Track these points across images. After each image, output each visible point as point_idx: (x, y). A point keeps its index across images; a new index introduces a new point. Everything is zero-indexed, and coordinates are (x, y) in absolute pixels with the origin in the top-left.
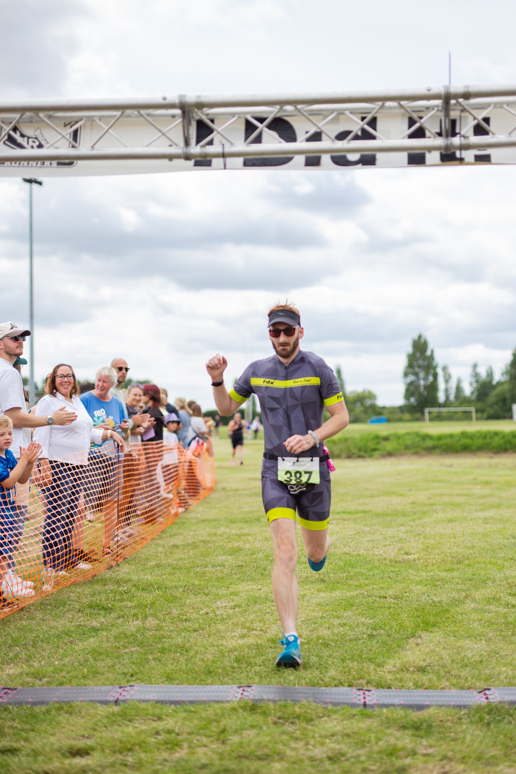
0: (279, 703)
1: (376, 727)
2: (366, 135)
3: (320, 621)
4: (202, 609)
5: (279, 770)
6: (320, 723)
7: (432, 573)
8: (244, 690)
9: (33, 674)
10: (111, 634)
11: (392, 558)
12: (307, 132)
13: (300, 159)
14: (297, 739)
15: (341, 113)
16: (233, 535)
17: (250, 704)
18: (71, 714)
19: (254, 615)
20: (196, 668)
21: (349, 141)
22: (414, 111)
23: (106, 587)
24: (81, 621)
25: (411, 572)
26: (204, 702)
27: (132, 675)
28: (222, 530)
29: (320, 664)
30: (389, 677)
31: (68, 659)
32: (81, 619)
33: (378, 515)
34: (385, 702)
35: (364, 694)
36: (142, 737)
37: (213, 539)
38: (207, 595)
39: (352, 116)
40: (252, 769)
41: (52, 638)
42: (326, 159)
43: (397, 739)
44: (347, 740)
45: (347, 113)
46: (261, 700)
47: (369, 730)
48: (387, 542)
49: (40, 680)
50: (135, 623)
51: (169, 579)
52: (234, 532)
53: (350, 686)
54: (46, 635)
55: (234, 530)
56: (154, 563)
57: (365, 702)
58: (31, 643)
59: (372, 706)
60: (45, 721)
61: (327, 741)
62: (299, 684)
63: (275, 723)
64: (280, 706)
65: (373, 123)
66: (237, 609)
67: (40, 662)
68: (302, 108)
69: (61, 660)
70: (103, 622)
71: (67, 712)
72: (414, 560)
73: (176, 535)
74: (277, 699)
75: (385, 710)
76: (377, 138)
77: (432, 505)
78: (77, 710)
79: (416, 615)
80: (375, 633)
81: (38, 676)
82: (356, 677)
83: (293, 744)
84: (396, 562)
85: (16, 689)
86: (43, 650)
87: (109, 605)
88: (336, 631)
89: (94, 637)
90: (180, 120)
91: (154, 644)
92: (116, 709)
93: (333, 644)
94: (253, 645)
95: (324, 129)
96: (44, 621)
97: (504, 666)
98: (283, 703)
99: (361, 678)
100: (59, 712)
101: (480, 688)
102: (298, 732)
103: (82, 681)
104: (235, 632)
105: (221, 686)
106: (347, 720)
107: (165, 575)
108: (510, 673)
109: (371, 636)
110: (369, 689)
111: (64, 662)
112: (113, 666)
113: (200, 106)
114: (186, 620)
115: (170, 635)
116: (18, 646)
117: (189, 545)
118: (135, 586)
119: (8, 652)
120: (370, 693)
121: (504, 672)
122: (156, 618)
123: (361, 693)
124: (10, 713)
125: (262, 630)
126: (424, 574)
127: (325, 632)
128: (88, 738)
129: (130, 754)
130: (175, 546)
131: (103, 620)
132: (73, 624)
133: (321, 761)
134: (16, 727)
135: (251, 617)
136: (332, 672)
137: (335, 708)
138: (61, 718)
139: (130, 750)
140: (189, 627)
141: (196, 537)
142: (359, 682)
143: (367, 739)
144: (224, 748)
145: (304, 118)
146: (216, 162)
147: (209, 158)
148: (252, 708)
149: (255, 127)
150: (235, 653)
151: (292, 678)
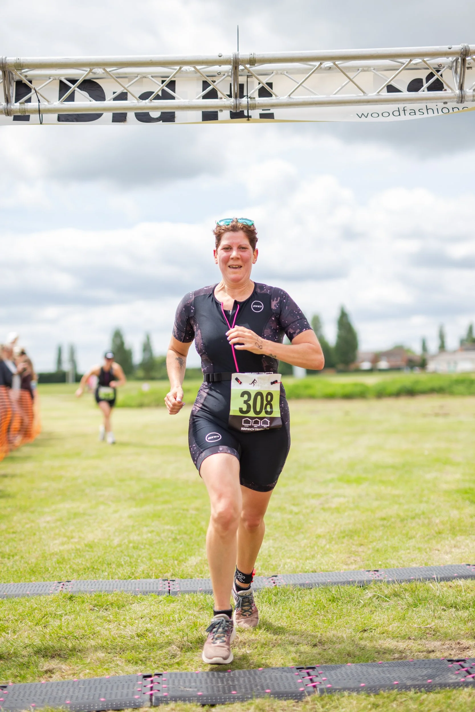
0: (95, 593)
1: (179, 609)
2: (166, 96)
3: (131, 529)
5: (94, 646)
6: (130, 609)
8: (63, 585)
12: (114, 92)
13: (108, 116)
14: (110, 621)
15: (144, 76)
17: (69, 595)
20: (21, 570)
21: (151, 100)
22: (208, 76)
26: (28, 595)
29: (131, 562)
30: (190, 570)
34: (187, 589)
35: (169, 583)
38: (33, 512)
39: (154, 80)
40: (70, 645)
42: (131, 115)
43: (197, 618)
44: (154, 622)
45: (149, 76)
46: (78, 592)
47: (174, 612)
53: (156, 578)
55: (56, 463)
57: (169, 590)
59: (175, 593)
62: (112, 578)
63: (91, 610)
64: (95, 596)
65: (172, 85)
66: (59, 523)
68: (110, 71)
74: (92, 590)
75: (187, 596)
76: (176, 99)
80: (178, 537)
82: (162, 571)
83: (107, 626)
88: (145, 536)
93: (142, 547)
94: (73, 550)
95: (130, 89)
97: (289, 558)
98: (97, 594)
99: (166, 572)
101: (268, 576)
102: (111, 616)
104: (56, 540)
106: (154, 605)
108: (294, 563)
109: (175, 540)
110: (174, 579)
113: (20, 66)
120: (174, 583)
121: (289, 563)
123: (166, 582)
125: (80, 537)
127: (134, 537)
133: (132, 638)
135: (72, 528)
136: (142, 568)
137: (143, 596)
140: (15, 537)
142: (165, 575)
143: (171, 619)
144: (45, 630)
145: (113, 80)
146: (34, 117)
147: (27, 114)
148: (71, 598)
149: (68, 88)
150: (56, 556)
151: (106, 574)
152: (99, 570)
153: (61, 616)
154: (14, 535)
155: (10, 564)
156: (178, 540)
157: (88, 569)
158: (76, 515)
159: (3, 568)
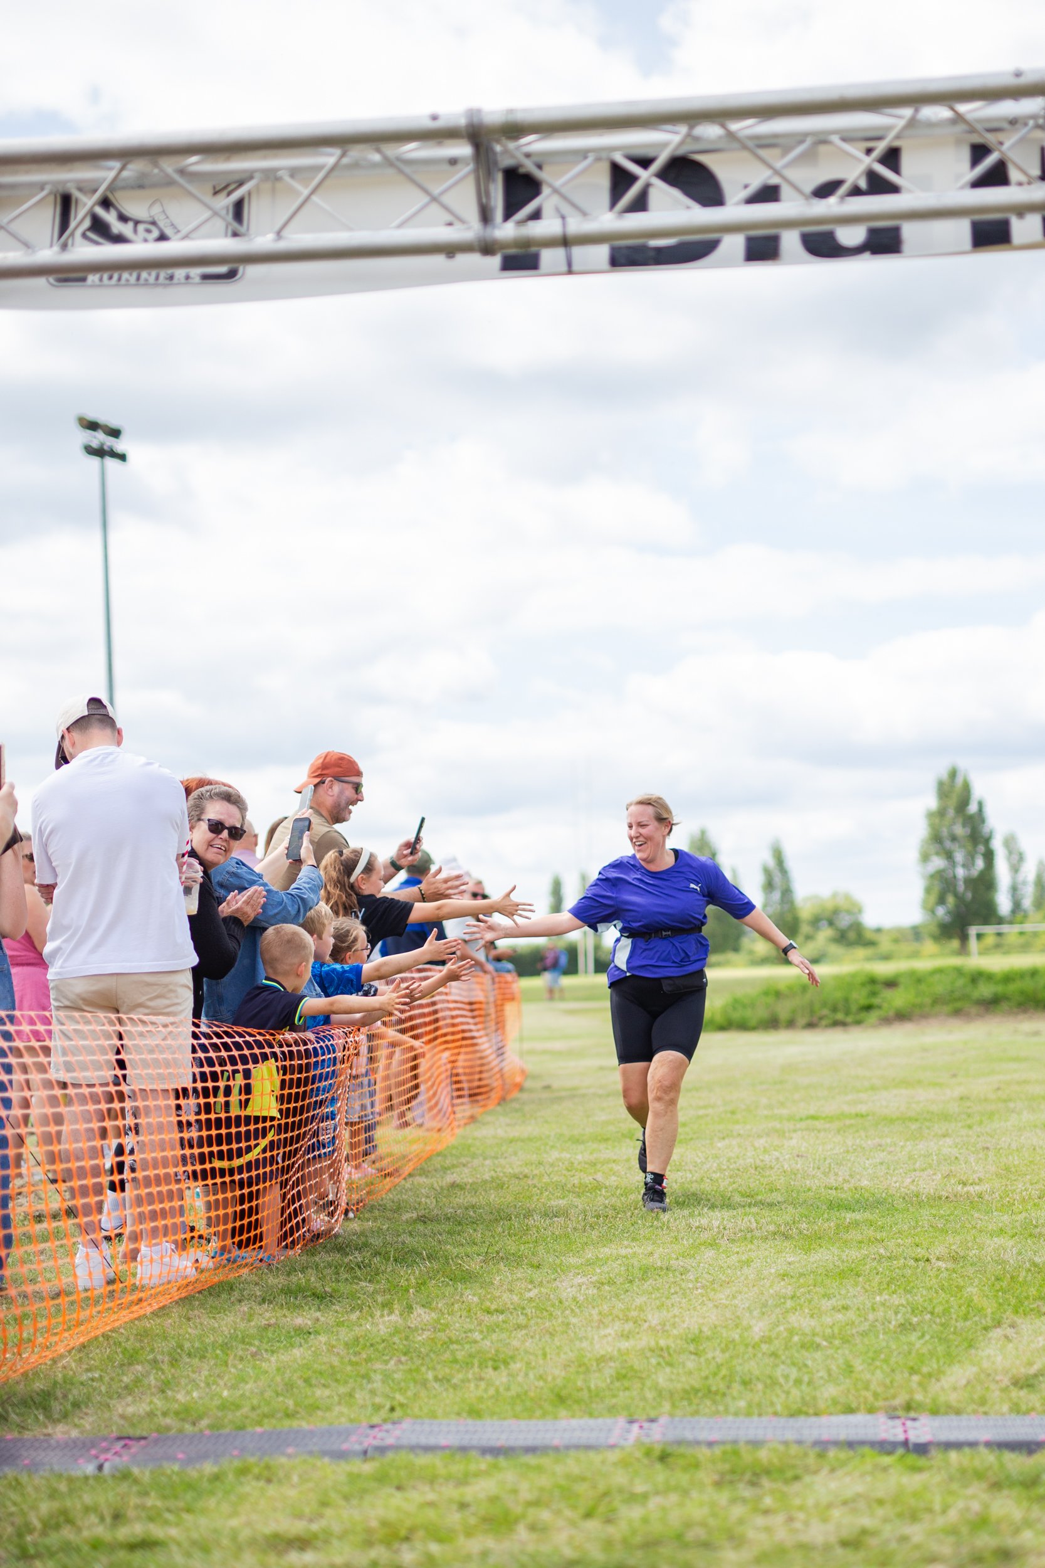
0: (722, 1448)
1: (939, 1486)
2: (878, 185)
3: (789, 1304)
4: (530, 1290)
6: (814, 1482)
7: (1024, 1215)
8: (641, 1427)
9: (177, 1413)
10: (338, 1340)
11: (932, 1191)
12: (746, 186)
13: (734, 244)
14: (766, 1512)
15: (821, 139)
16: (580, 1163)
17: (658, 1451)
18: (269, 1481)
19: (644, 1299)
20: (531, 1393)
21: (842, 198)
23: (317, 1259)
24: (270, 1318)
25: (976, 1215)
26: (556, 1449)
27: (392, 1409)
28: (555, 1155)
30: (954, 1396)
31: (248, 1386)
32: (267, 1315)
33: (890, 1121)
34: (952, 1439)
35: (904, 1425)
36: (431, 1514)
37: (536, 1172)
38: (538, 1266)
39: (847, 147)
41: (210, 1349)
42: (791, 241)
44: (880, 1512)
45: (835, 139)
46: (680, 1443)
47: (927, 1490)
48: (917, 1165)
49: (194, 1424)
50: (386, 1319)
51: (450, 1240)
52: (579, 1157)
54: (197, 1345)
55: (580, 1156)
56: (415, 1215)
57: (907, 1440)
58: (166, 1359)
59: (923, 1448)
60: (212, 1493)
61: (836, 1513)
63: (718, 1484)
64: (724, 1453)
65: (892, 158)
66: (607, 1288)
67: (188, 1393)
68: (738, 130)
69: (234, 1387)
70: (318, 1320)
71: (258, 1478)
72: (980, 1196)
73: (454, 1166)
74: (714, 1439)
75: (954, 1454)
76: (903, 190)
77: (1005, 1101)
78: (281, 1474)
79: (998, 1287)
80: (913, 1321)
81: (185, 1414)
83: (760, 1521)
84: (940, 1198)
85: (144, 1438)
86: (194, 1372)
87: (327, 1289)
88: (828, 1320)
89: (301, 1345)
90: (471, 167)
91: (432, 1355)
92: (368, 1468)
93: (825, 1343)
94: (652, 1350)
95: (787, 173)
96: (189, 1319)
98: (728, 1447)
100: (243, 1479)
102: (767, 1499)
103: (287, 1423)
104: (606, 1327)
105: (591, 1422)
107: (441, 1235)
109: (905, 1327)
110: (915, 1416)
111: (241, 1392)
112: (351, 1395)
113: (514, 130)
114: (497, 1311)
115: (467, 1337)
116: (138, 1364)
117: (485, 1182)
118: (377, 1253)
119: (118, 1375)
120: (916, 1424)
122: (432, 1310)
123: (897, 1423)
124: (136, 1481)
126: (1006, 1218)
127: (802, 1321)
128: (311, 1520)
129: (405, 1547)
130: (454, 1185)
131: (318, 1314)
132: (253, 1324)
133: (826, 1549)
134: (154, 1507)
135: (639, 1301)
136: (830, 1391)
137: (843, 1455)
138: (247, 1489)
139: (407, 1539)
140: (504, 1322)
141: (498, 1170)
143: (923, 1504)
144: (611, 1530)
145: (745, 154)
146: (550, 257)
147: (533, 249)
148: (663, 1458)
149: (632, 179)
150: (612, 1364)
151: (742, 1404)
152: (724, 1395)
153: (645, 1496)
154: (501, 1317)
155: (501, 1378)
156: (914, 1328)
157: (697, 1391)
158: (646, 1272)
159: (486, 1390)
